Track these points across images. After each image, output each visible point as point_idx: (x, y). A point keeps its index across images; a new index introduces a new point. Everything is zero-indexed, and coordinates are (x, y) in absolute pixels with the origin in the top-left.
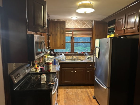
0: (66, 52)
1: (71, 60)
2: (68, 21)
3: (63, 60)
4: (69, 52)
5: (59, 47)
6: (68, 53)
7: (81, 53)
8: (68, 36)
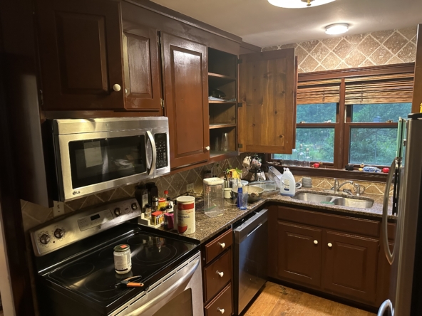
0: (312, 163)
1: (328, 194)
2: (323, 45)
3: (286, 192)
4: (325, 165)
5: (267, 144)
6: (320, 166)
7: (379, 171)
8: (320, 101)
